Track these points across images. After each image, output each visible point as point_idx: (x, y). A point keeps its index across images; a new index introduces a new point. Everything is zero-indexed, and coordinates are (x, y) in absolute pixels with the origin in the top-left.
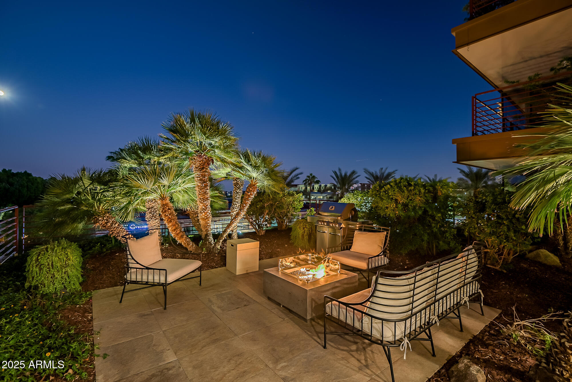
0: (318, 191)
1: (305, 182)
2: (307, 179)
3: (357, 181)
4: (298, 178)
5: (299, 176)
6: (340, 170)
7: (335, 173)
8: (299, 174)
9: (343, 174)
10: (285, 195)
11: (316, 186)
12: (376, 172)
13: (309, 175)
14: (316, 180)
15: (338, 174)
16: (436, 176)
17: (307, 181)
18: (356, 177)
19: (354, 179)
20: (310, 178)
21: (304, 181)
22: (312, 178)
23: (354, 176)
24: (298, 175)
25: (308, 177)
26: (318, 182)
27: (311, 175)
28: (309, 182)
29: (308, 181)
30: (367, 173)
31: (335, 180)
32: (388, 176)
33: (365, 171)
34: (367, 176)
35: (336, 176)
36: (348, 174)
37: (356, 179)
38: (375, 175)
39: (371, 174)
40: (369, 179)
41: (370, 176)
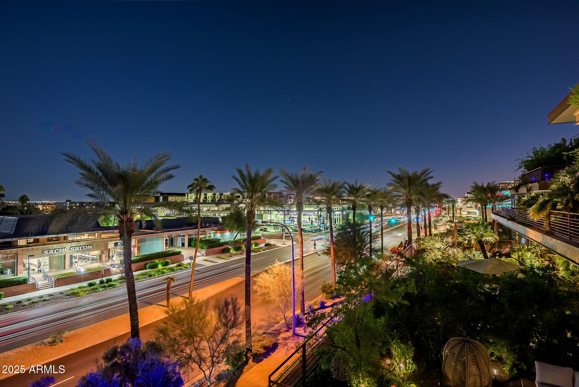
0: (212, 201)
1: (191, 188)
2: (195, 184)
3: (275, 185)
6: (247, 166)
7: (240, 172)
9: (253, 175)
11: (210, 195)
13: (197, 177)
14: (208, 185)
15: (245, 173)
17: (195, 186)
18: (273, 180)
20: (199, 182)
22: (202, 181)
23: (269, 178)
25: (196, 180)
26: (211, 188)
27: (201, 177)
28: (198, 188)
29: (196, 187)
30: (283, 175)
31: (239, 183)
32: (311, 180)
33: (282, 170)
34: (284, 180)
35: (241, 177)
36: (261, 174)
37: (274, 183)
38: (294, 178)
39: (289, 177)
40: (286, 183)
41: (288, 179)
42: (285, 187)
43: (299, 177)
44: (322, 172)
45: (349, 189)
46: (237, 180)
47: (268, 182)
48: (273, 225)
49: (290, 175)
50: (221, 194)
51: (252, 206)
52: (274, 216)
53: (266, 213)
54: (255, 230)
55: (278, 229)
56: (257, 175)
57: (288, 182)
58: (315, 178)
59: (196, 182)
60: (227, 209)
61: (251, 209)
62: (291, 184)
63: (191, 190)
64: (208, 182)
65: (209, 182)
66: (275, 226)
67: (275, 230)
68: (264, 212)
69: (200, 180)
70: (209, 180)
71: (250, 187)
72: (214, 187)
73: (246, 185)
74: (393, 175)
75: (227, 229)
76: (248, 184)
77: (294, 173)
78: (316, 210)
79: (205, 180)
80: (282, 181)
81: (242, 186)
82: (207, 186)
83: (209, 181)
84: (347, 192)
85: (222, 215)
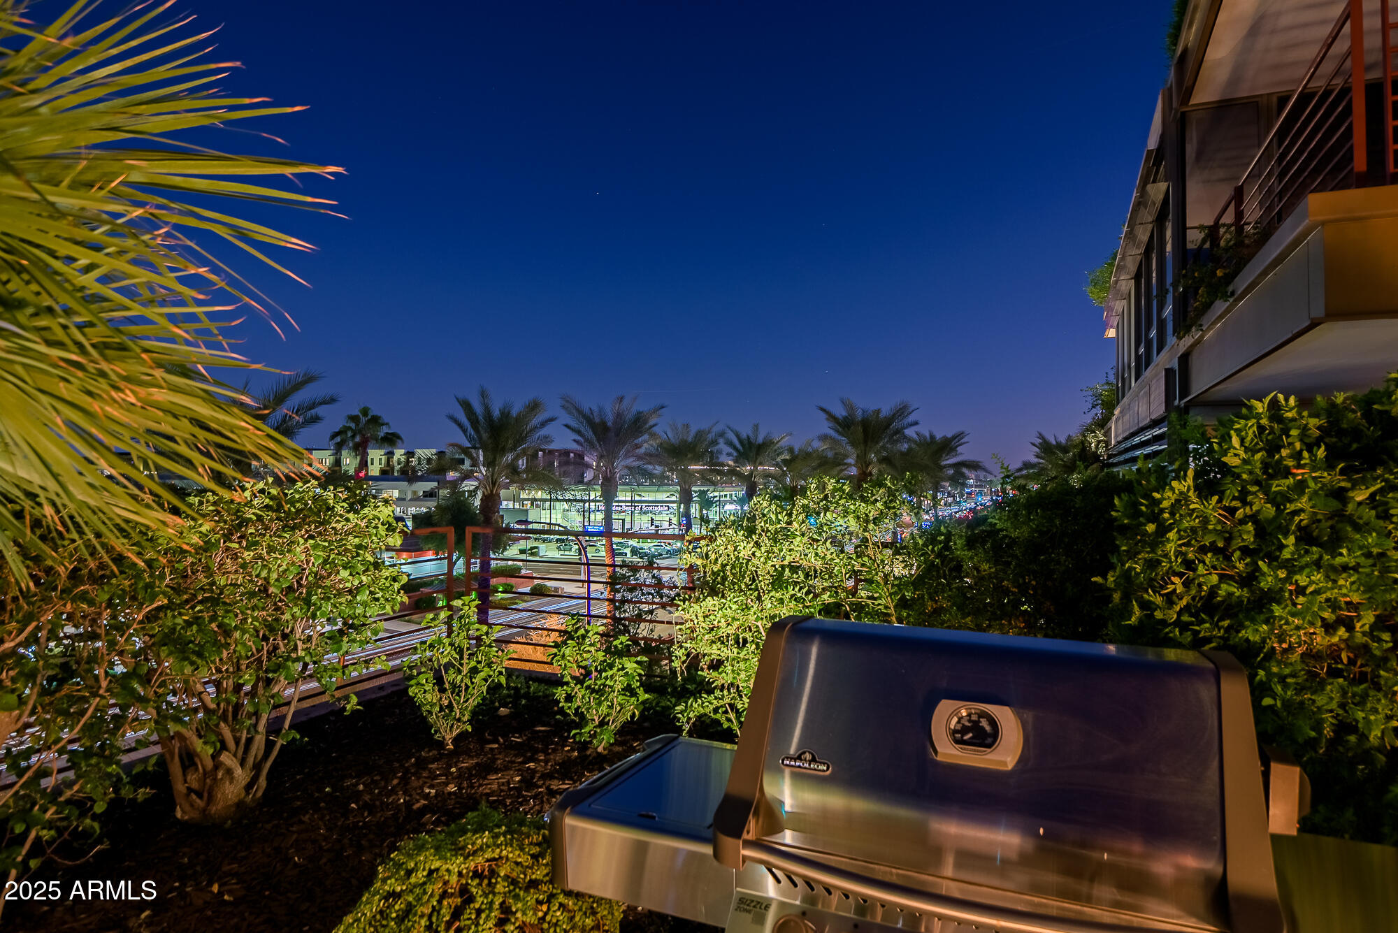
0: (383, 471)
1: (338, 439)
2: (350, 428)
3: (546, 437)
4: (316, 419)
5: (319, 411)
6: (483, 394)
7: (467, 406)
8: (321, 404)
9: (496, 413)
10: (244, 522)
11: (378, 455)
12: (601, 410)
13: (356, 412)
14: (383, 431)
15: (478, 408)
16: (756, 428)
17: (350, 434)
18: (543, 424)
19: (535, 429)
20: (361, 425)
21: (333, 437)
22: (369, 421)
23: (535, 421)
24: (313, 406)
25: (354, 419)
26: (390, 440)
27: (365, 412)
28: (358, 439)
29: (353, 436)
30: (570, 413)
31: (465, 431)
32: (638, 425)
33: (567, 401)
34: (573, 423)
35: (469, 419)
36: (514, 413)
37: (543, 432)
38: (597, 420)
39: (584, 416)
40: (578, 432)
41: (582, 423)
42: (575, 440)
43: (610, 419)
44: (663, 407)
45: (738, 446)
46: (460, 425)
47: (531, 430)
48: (557, 540)
49: (587, 411)
50: (410, 454)
51: (494, 483)
52: (560, 516)
53: (537, 506)
54: (505, 549)
55: (570, 550)
56: (505, 414)
57: (583, 430)
58: (646, 422)
59: (353, 425)
60: (430, 495)
61: (492, 491)
62: (589, 434)
63: (338, 443)
64: (383, 425)
65: (387, 424)
66: (562, 541)
67: (562, 552)
68: (532, 504)
69: (363, 419)
70: (385, 419)
71: (490, 441)
72: (399, 437)
73: (480, 438)
74: (831, 417)
75: (427, 547)
76: (485, 436)
77: (595, 408)
78: (673, 498)
79: (375, 421)
80: (567, 426)
81: (470, 439)
82: (381, 434)
83: (386, 421)
84: (735, 454)
85: (413, 510)
